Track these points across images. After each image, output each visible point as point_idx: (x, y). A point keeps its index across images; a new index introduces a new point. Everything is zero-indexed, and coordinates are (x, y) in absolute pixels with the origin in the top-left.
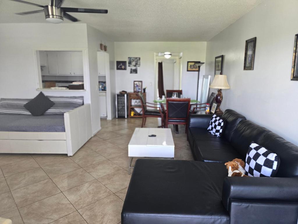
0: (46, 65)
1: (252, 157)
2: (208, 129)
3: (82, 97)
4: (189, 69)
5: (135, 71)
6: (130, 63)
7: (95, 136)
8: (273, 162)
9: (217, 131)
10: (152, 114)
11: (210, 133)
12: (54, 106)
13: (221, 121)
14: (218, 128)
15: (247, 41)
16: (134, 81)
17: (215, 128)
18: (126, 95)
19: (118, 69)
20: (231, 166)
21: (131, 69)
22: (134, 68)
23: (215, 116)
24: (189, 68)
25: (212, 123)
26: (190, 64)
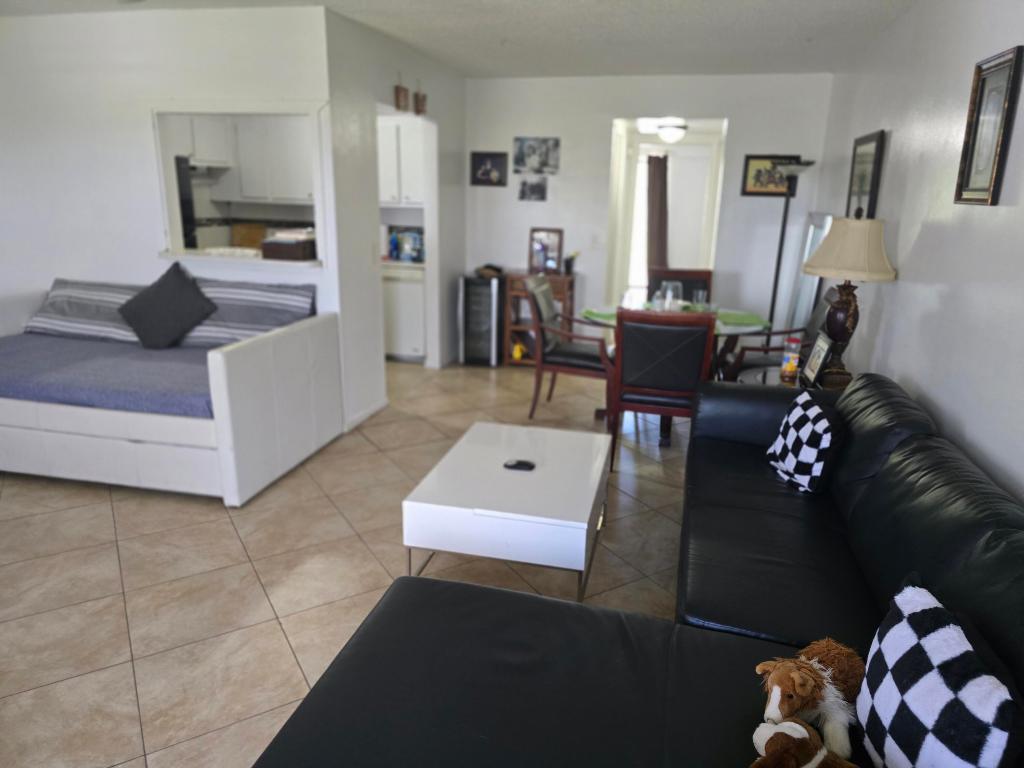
0: (230, 163)
1: (891, 660)
2: (770, 451)
3: (310, 291)
4: (751, 186)
5: (537, 192)
6: (520, 160)
7: (358, 429)
8: (983, 730)
9: (803, 468)
10: (575, 361)
11: (775, 469)
12: (213, 316)
13: (823, 424)
14: (808, 454)
15: (979, 69)
16: (534, 230)
17: (796, 455)
18: (495, 283)
19: (476, 181)
20: (780, 683)
21: (524, 184)
22: (533, 179)
23: (804, 397)
24: (751, 182)
25: (787, 427)
26: (755, 165)
